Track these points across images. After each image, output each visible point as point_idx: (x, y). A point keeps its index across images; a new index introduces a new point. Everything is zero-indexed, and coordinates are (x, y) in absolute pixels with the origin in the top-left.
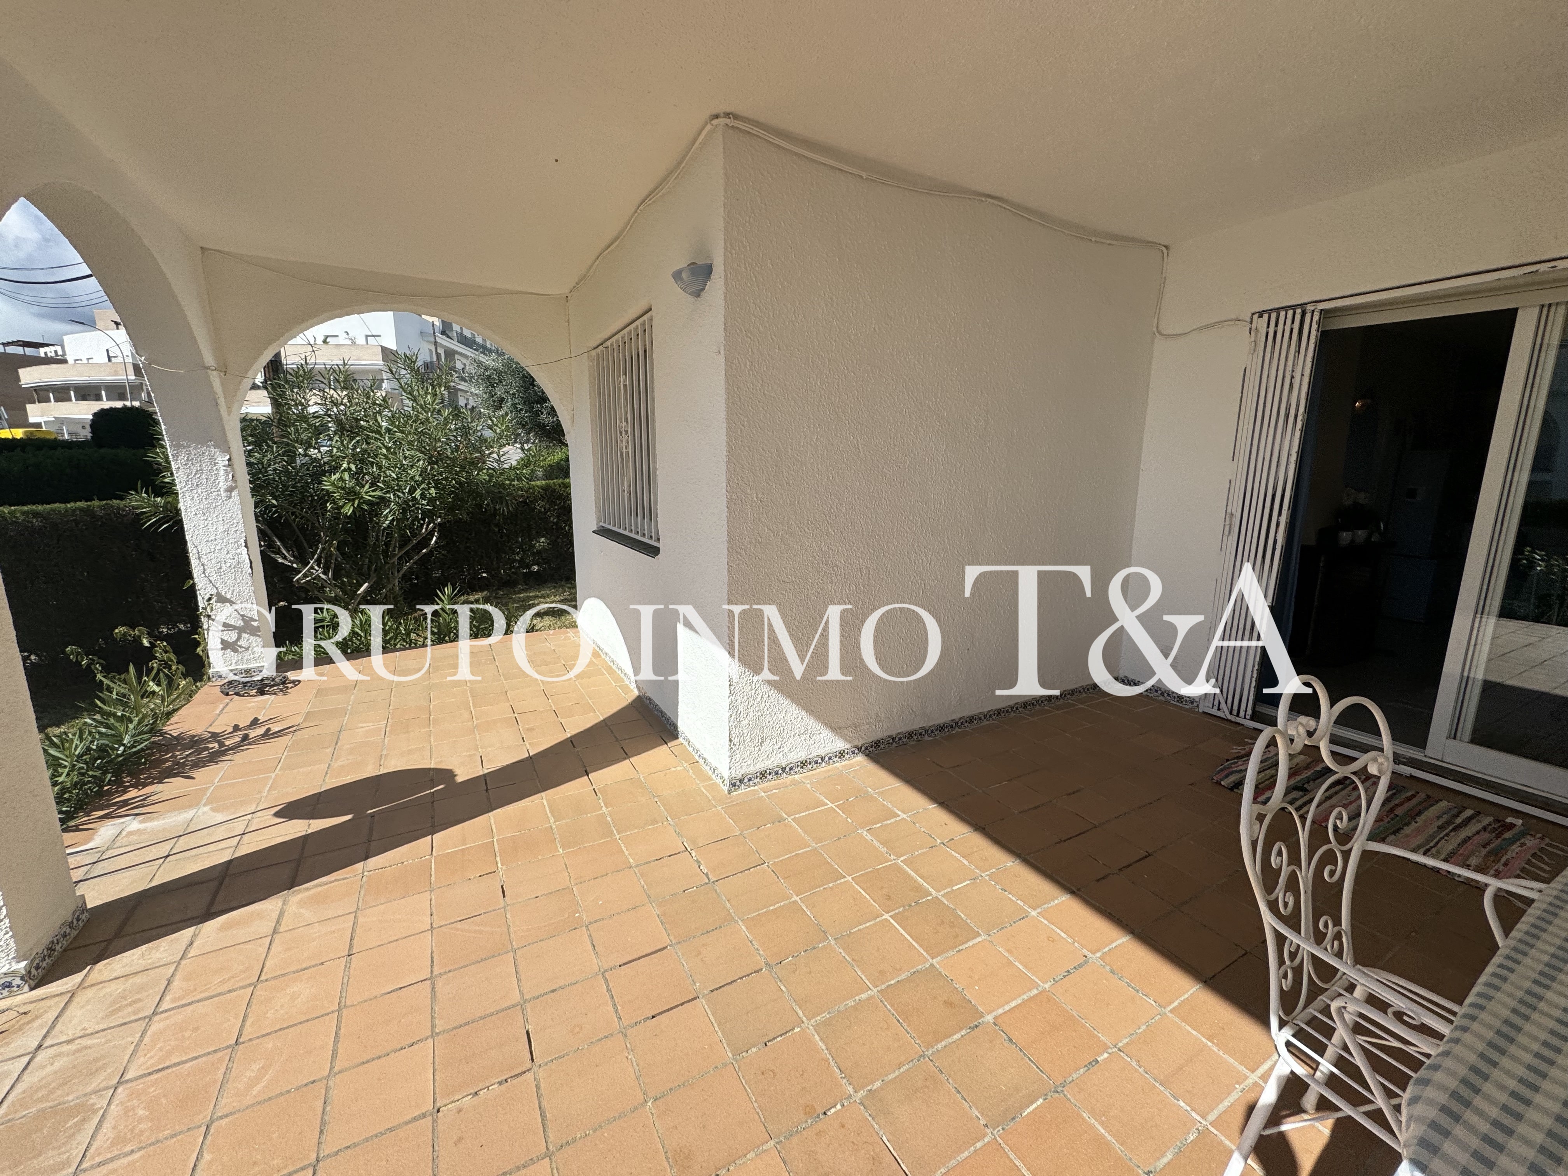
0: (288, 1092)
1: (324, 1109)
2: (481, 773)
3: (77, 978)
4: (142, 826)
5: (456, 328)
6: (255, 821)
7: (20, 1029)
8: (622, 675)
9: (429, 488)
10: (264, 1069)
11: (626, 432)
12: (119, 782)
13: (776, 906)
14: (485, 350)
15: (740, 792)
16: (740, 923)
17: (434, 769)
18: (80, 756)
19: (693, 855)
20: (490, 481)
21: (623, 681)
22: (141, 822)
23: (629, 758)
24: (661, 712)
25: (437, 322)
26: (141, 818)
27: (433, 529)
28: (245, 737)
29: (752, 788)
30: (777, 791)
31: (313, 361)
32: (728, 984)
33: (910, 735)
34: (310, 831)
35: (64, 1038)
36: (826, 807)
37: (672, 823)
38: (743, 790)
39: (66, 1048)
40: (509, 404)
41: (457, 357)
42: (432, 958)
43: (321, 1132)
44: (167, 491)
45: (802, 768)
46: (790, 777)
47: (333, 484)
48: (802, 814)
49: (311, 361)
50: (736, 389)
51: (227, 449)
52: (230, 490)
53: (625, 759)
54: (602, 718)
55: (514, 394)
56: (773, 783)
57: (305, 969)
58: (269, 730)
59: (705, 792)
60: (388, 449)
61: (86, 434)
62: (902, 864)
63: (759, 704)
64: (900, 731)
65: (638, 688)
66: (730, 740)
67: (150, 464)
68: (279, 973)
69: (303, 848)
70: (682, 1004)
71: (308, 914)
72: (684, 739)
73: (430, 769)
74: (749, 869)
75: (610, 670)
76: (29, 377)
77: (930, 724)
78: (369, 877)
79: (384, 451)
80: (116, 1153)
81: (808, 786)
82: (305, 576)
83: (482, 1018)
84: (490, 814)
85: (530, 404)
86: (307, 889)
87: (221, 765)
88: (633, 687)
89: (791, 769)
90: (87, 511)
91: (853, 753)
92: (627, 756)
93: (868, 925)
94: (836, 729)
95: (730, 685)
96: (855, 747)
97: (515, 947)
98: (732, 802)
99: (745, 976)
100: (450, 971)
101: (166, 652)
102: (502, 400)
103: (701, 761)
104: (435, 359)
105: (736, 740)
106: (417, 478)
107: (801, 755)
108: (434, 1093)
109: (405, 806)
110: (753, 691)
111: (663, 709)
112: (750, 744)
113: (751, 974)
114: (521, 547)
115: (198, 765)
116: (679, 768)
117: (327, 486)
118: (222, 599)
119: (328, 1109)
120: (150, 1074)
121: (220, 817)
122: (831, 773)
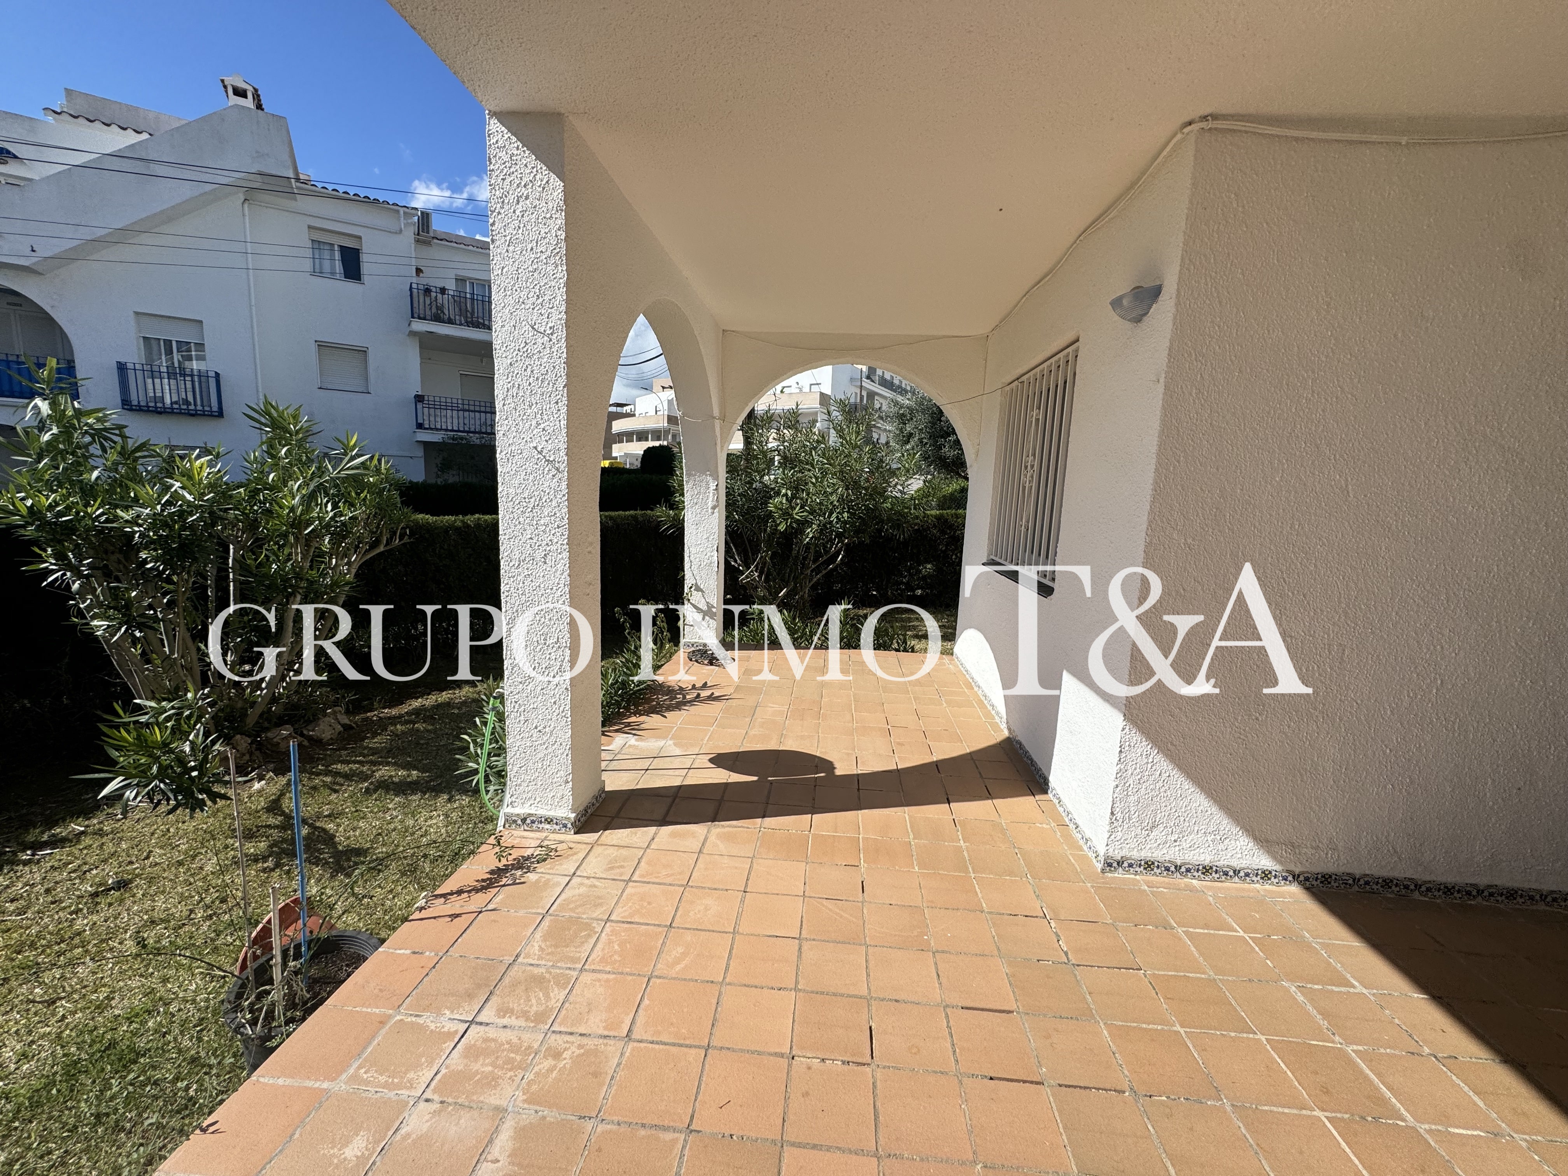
0: (696, 980)
1: (717, 1008)
2: (855, 772)
3: (595, 836)
4: (637, 743)
5: (879, 372)
6: (698, 761)
7: (567, 858)
8: (993, 712)
9: (843, 512)
10: (685, 954)
11: (1032, 466)
12: (627, 708)
13: (1151, 1026)
14: (902, 391)
15: (1116, 875)
16: (1102, 1024)
17: (819, 757)
18: (612, 684)
19: (1053, 925)
20: (891, 509)
21: (994, 718)
22: (636, 740)
23: (992, 798)
24: (1032, 760)
25: (865, 368)
26: (636, 737)
27: (840, 549)
28: (699, 695)
29: (1132, 876)
30: (1165, 890)
31: (774, 407)
32: (1080, 1087)
33: (1387, 883)
34: (730, 781)
35: (585, 874)
36: (1234, 934)
37: (1031, 882)
38: (1119, 874)
39: (586, 881)
40: (916, 439)
41: (876, 397)
42: (802, 922)
43: (713, 1025)
44: (677, 507)
45: (1203, 873)
46: (1186, 880)
47: (776, 507)
48: (1198, 930)
49: (773, 407)
50: (1174, 421)
51: (716, 478)
52: (714, 508)
53: (988, 798)
54: (968, 751)
55: (921, 430)
56: (1160, 879)
57: (715, 889)
58: (713, 694)
59: (1073, 861)
60: (817, 478)
61: (637, 464)
62: (1353, 1054)
63: (1156, 782)
64: (1367, 872)
65: (1009, 729)
66: (1112, 813)
67: (669, 487)
68: (700, 885)
69: (724, 793)
70: (1025, 1082)
71: (722, 847)
72: (1054, 795)
73: (816, 756)
74: (1120, 968)
75: (980, 703)
76: (618, 426)
77: (1428, 878)
78: (764, 833)
79: (814, 480)
80: (601, 968)
81: (1211, 899)
82: (747, 577)
83: (835, 995)
84: (859, 812)
85: (934, 438)
86: (723, 826)
87: (683, 712)
88: (1004, 726)
89: (1188, 870)
90: (634, 517)
91: (1285, 879)
92: (990, 796)
93: (1286, 1111)
94: (1263, 841)
95: (1121, 751)
96: (1288, 871)
97: (868, 943)
98: (1103, 883)
99: (1102, 1089)
100: (814, 940)
101: (663, 622)
102: (910, 435)
103: (1072, 826)
104: (858, 401)
105: (1119, 815)
106: (835, 503)
107: (1206, 859)
108: (792, 1041)
109: (794, 783)
110: (1150, 766)
111: (1033, 757)
112: (1137, 825)
113: (1110, 1090)
114: (908, 571)
115: (670, 708)
116: (1044, 826)
117: (771, 508)
118: (698, 589)
119: (719, 1009)
120: (623, 922)
121: (678, 752)
122: (1246, 894)
